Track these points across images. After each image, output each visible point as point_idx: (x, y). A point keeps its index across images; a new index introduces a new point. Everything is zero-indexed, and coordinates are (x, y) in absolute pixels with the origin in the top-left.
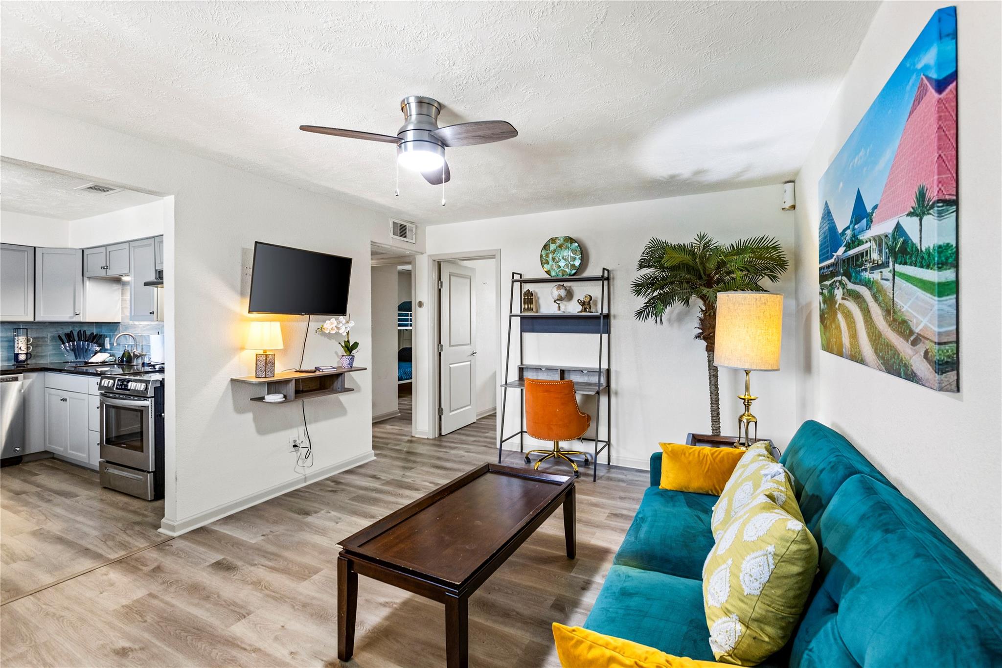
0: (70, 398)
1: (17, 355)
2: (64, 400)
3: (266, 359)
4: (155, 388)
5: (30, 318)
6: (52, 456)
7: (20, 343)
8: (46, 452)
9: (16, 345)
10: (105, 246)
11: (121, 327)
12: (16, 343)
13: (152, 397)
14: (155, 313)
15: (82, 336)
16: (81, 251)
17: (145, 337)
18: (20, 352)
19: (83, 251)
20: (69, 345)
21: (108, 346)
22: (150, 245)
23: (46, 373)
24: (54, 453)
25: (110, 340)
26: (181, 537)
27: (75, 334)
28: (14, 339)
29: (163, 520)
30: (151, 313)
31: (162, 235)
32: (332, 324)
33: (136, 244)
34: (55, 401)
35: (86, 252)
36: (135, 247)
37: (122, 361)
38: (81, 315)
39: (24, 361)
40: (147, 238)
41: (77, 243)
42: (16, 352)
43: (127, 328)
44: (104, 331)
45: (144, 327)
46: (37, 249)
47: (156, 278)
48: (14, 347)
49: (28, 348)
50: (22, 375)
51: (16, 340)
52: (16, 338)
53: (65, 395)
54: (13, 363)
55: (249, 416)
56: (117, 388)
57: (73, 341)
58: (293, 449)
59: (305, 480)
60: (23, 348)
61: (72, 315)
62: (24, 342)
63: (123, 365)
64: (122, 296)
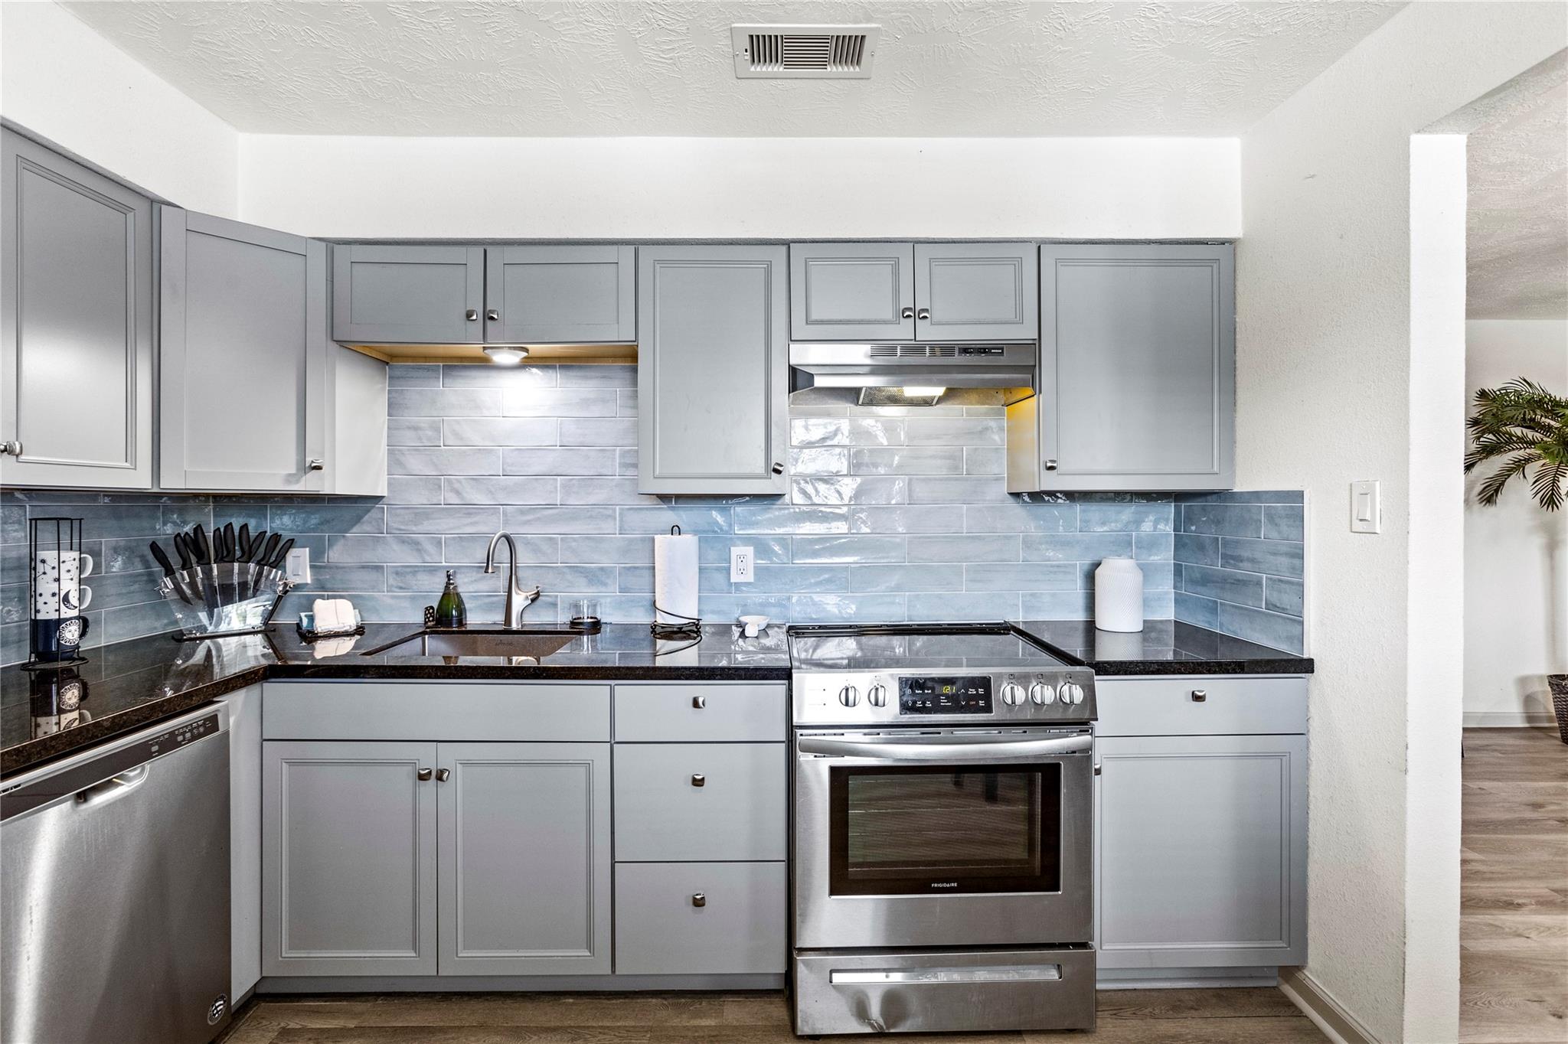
1: (50, 625)
5: (140, 480)
7: (64, 576)
9: (48, 586)
10: (483, 245)
16: (332, 246)
18: (67, 613)
19: (330, 248)
21: (301, 576)
27: (212, 533)
28: (33, 560)
30: (775, 471)
35: (346, 253)
38: (326, 470)
42: (49, 615)
48: (37, 596)
50: (225, 703)
51: (43, 566)
52: (44, 555)
56: (907, 710)
57: (205, 563)
60: (74, 599)
61: (293, 471)
62: (75, 573)
63: (453, 632)
64: (389, 415)
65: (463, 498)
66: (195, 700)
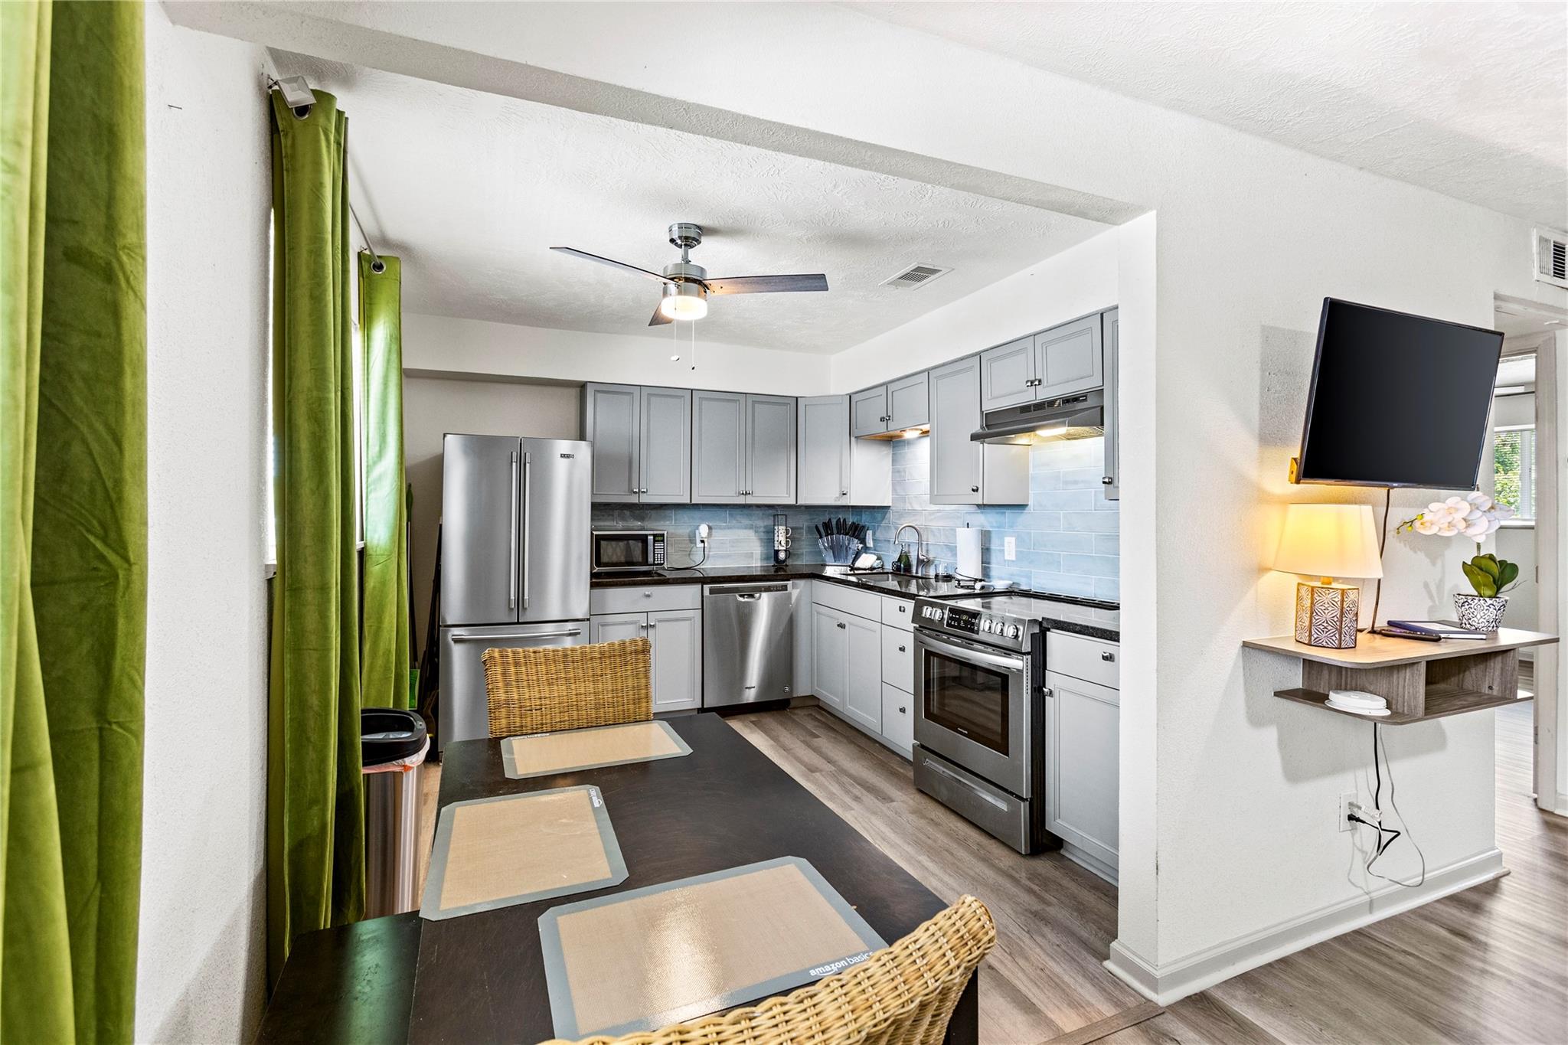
0: (850, 624)
1: (777, 552)
2: (842, 626)
3: (1343, 601)
4: (1032, 634)
5: (792, 502)
6: (817, 703)
7: (780, 535)
8: (812, 697)
9: (776, 538)
10: (886, 384)
11: (891, 516)
12: (776, 535)
13: (1028, 653)
14: (980, 490)
15: (843, 528)
16: (848, 397)
17: (932, 531)
18: (781, 548)
19: (850, 397)
20: (828, 540)
21: (870, 543)
22: (971, 368)
23: (813, 581)
24: (819, 699)
25: (874, 534)
26: (1172, 1008)
27: (834, 522)
28: (774, 529)
29: (1114, 944)
30: (973, 490)
31: (1116, 308)
32: (1451, 511)
33: (938, 372)
34: (828, 626)
35: (854, 398)
36: (938, 378)
37: (898, 568)
38: (848, 494)
39: (784, 561)
40: (962, 359)
41: (840, 385)
42: (776, 548)
43: (901, 514)
44: (864, 520)
45: (930, 514)
46: (799, 399)
47: (982, 427)
48: (774, 541)
49: (787, 542)
50: (791, 582)
51: (776, 532)
52: (776, 527)
53: (844, 619)
54: (772, 563)
55: (1271, 734)
56: (948, 625)
57: (832, 534)
58: (1347, 824)
59: (1371, 906)
60: (783, 543)
61: (838, 496)
62: (784, 534)
63: (901, 575)
64: (893, 466)
65: (912, 507)
66: (778, 578)
